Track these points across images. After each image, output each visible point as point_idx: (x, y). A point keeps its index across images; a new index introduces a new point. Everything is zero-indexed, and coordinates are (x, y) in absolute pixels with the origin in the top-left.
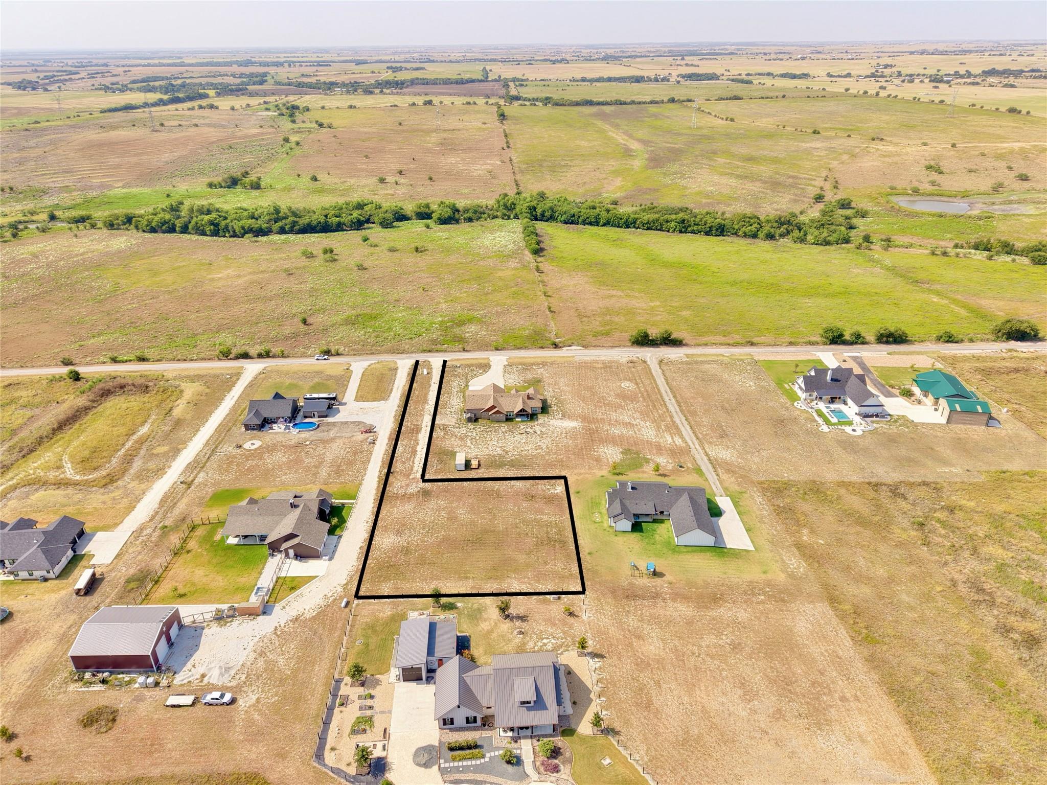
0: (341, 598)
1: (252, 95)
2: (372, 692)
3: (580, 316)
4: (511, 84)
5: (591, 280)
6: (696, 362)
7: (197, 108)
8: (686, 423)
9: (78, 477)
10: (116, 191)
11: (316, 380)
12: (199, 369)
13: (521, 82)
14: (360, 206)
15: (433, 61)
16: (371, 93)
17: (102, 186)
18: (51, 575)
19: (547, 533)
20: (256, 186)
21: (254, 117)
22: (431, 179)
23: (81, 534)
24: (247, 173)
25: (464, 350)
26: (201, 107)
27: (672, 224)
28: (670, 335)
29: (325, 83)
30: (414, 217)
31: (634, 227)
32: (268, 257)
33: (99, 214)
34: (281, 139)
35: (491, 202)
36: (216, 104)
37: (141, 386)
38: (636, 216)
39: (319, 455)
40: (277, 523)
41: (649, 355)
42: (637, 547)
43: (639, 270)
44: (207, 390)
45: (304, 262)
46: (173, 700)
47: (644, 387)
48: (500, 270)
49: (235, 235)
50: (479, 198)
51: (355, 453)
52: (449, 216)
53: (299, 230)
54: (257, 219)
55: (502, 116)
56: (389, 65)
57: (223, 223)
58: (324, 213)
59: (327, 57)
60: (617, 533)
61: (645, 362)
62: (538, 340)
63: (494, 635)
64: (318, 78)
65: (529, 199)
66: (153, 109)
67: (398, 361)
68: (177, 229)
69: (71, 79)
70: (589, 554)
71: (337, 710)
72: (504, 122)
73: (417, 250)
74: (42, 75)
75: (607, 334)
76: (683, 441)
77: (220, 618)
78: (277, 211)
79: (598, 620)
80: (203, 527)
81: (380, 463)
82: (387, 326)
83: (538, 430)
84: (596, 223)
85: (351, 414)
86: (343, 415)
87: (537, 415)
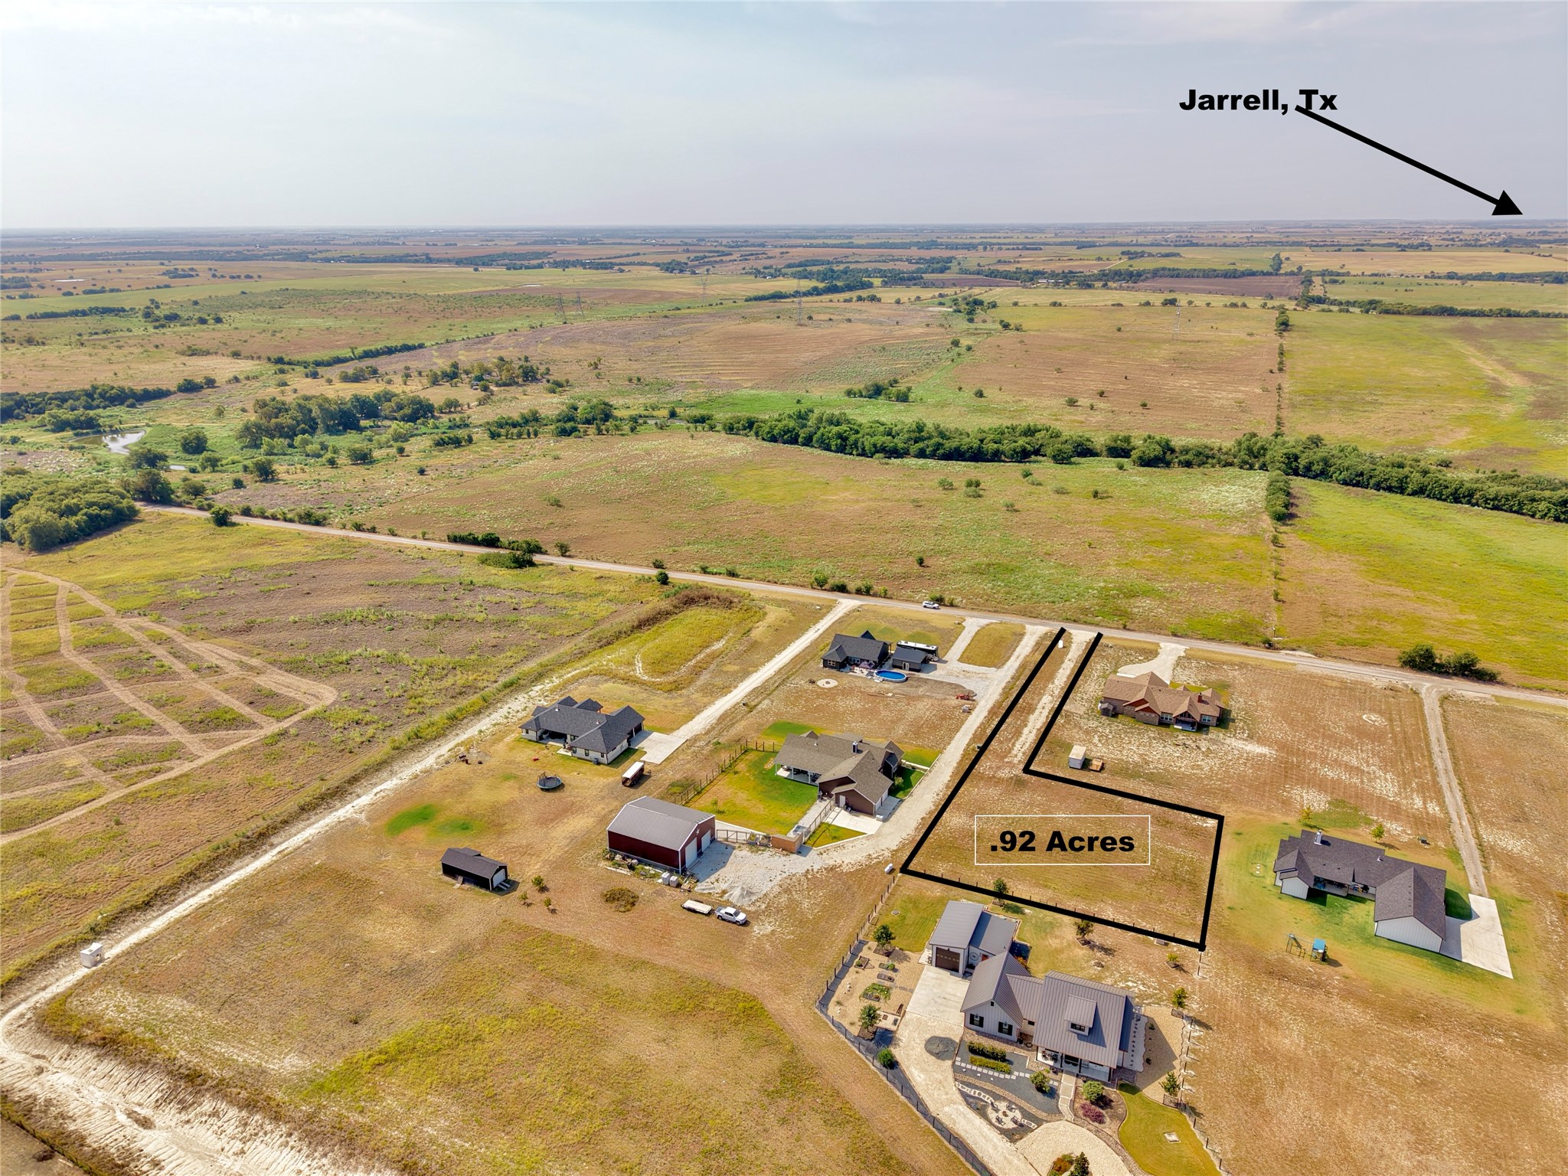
0: (887, 863)
1: (926, 285)
2: (897, 966)
3: (1326, 613)
4: (1317, 280)
5: (1363, 568)
6: (1512, 711)
7: (855, 299)
8: (1456, 788)
9: (646, 678)
10: (744, 392)
11: (917, 629)
12: (788, 594)
13: (1333, 277)
14: (1030, 432)
15: (1197, 245)
16: (1089, 286)
17: (730, 385)
18: (604, 760)
19: (1175, 868)
20: (903, 398)
21: (922, 314)
22: (1144, 405)
23: (639, 729)
24: (896, 382)
25: (1125, 628)
26: (860, 299)
27: (1543, 506)
28: (1473, 665)
29: (1027, 272)
30: (1105, 453)
31: (1469, 502)
32: (897, 483)
33: (721, 416)
34: (949, 342)
35: (1228, 444)
36: (878, 296)
37: (725, 600)
38: (1475, 486)
39: (900, 710)
40: (835, 765)
41: (1428, 685)
42: (1309, 921)
43: (1456, 566)
44: (792, 618)
45: (940, 494)
46: (690, 904)
47: (1402, 726)
48: (1215, 535)
49: (863, 454)
50: (1211, 436)
51: (943, 718)
52: (1155, 456)
53: (943, 454)
54: (894, 437)
55: (1284, 326)
56: (1125, 249)
57: (853, 438)
58: (980, 436)
59: (1038, 238)
60: (1282, 895)
61: (1416, 693)
62: (1245, 633)
63: (1064, 956)
64: (1019, 266)
65: (1292, 443)
66: (804, 299)
67: (1027, 626)
68: (800, 440)
69: (721, 261)
70: (1229, 908)
71: (852, 969)
72: (1285, 334)
73: (1096, 494)
74: (693, 255)
75: (1364, 645)
76: (1441, 810)
77: (752, 844)
78: (920, 428)
80: (756, 753)
81: (970, 736)
82: (1025, 583)
83: (1204, 745)
84: (1400, 488)
85: (949, 674)
86: (939, 673)
87: (1208, 726)
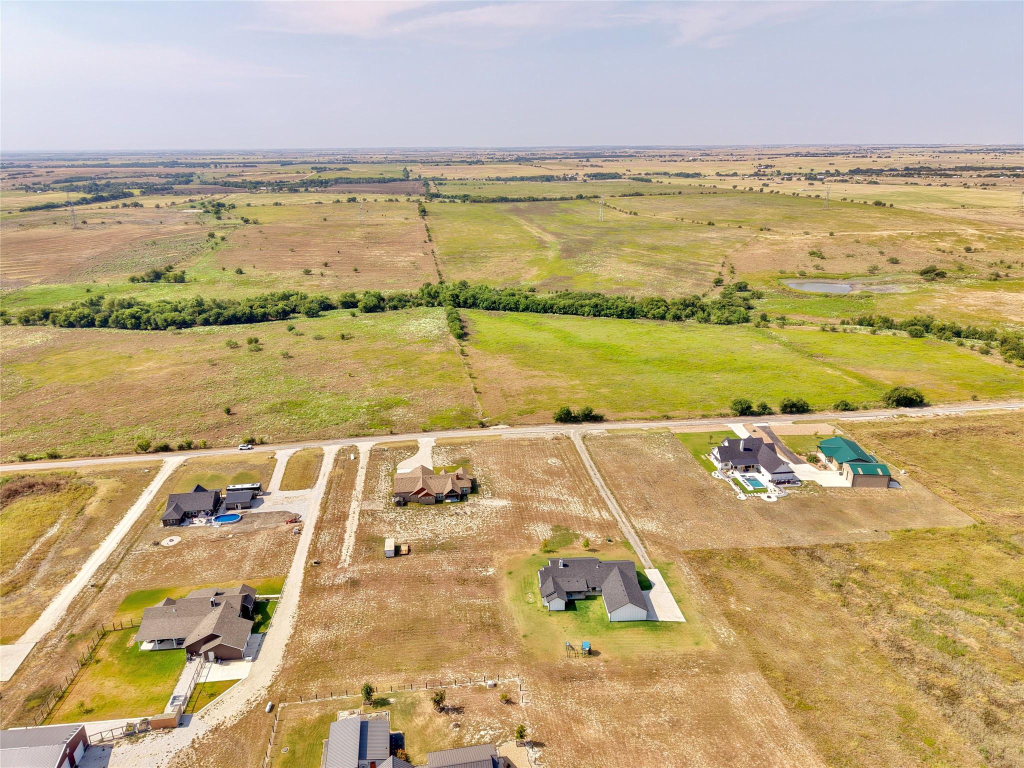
0: (266, 702)
1: (177, 193)
3: (505, 396)
4: (431, 183)
5: (514, 362)
6: (618, 437)
7: (121, 206)
8: (611, 497)
10: (34, 287)
11: (240, 470)
12: (115, 464)
13: (440, 181)
14: (286, 297)
15: (356, 162)
16: (296, 191)
17: (18, 283)
19: (481, 617)
20: (180, 280)
21: (180, 215)
22: (356, 270)
24: (171, 268)
25: (392, 433)
26: (125, 205)
27: (587, 309)
28: (591, 412)
29: (251, 182)
30: (340, 306)
31: (552, 312)
32: (191, 349)
33: (14, 311)
34: (206, 235)
35: (415, 291)
36: (140, 202)
37: (51, 485)
38: (553, 302)
39: (243, 548)
40: (197, 624)
41: (573, 431)
42: (572, 625)
43: (558, 351)
44: (124, 486)
45: (229, 352)
47: (570, 462)
48: (426, 354)
49: (157, 328)
50: (403, 287)
51: (280, 545)
52: (374, 305)
53: (224, 321)
54: (180, 312)
55: (424, 213)
56: (314, 166)
57: (145, 316)
58: (249, 304)
59: (252, 159)
60: (551, 612)
61: (569, 438)
62: (465, 420)
63: (430, 730)
64: (244, 178)
65: (452, 288)
66: (76, 208)
67: (325, 448)
68: (96, 323)
70: (524, 636)
72: (425, 217)
73: (343, 337)
75: (532, 413)
76: (610, 515)
77: (131, 734)
78: (200, 303)
79: (536, 706)
80: (115, 634)
81: (306, 554)
82: (313, 413)
83: (468, 510)
84: (516, 308)
85: (276, 504)
86: (268, 505)
87: (466, 495)
